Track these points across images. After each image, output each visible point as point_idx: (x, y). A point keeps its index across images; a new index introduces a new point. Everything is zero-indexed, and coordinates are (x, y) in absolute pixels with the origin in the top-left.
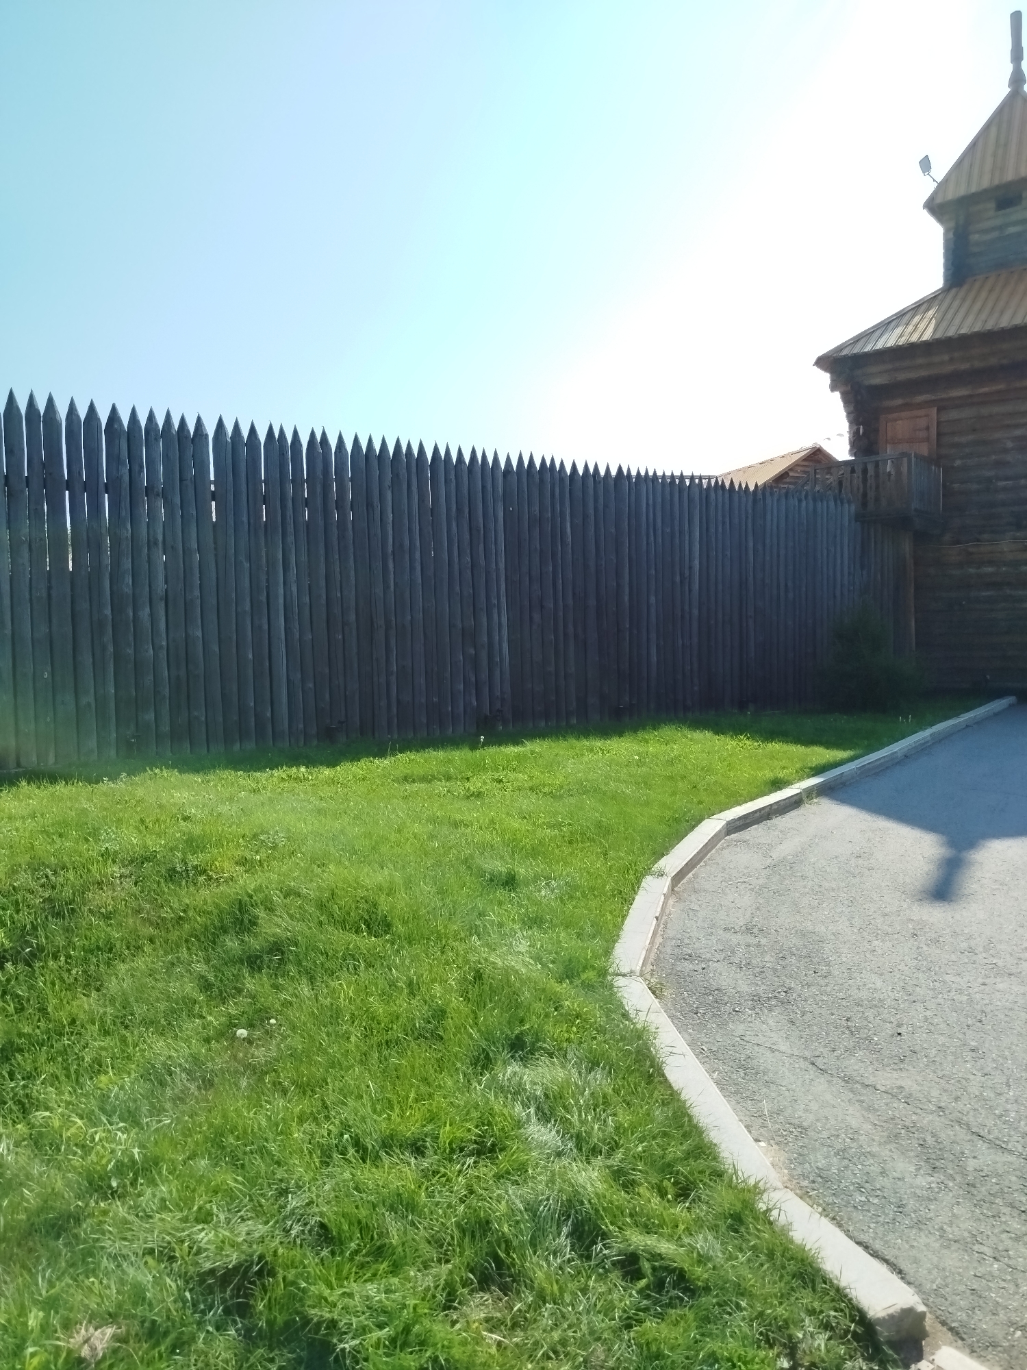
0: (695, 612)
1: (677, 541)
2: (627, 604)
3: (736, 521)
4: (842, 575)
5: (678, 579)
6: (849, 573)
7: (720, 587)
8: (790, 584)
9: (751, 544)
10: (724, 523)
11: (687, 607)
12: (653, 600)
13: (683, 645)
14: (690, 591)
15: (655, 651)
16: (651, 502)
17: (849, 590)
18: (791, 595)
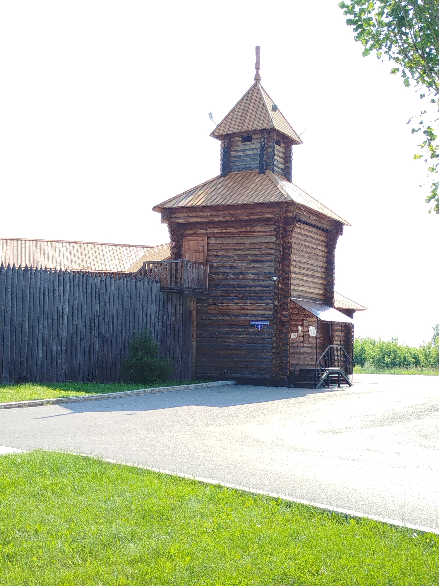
0: (65, 334)
1: (56, 300)
2: (27, 330)
3: (90, 291)
4: (151, 318)
5: (56, 318)
6: (155, 317)
7: (79, 322)
8: (120, 321)
9: (98, 302)
10: (83, 292)
11: (60, 332)
12: (41, 327)
13: (57, 349)
14: (62, 324)
15: (41, 352)
16: (42, 281)
17: (155, 325)
18: (120, 327)
